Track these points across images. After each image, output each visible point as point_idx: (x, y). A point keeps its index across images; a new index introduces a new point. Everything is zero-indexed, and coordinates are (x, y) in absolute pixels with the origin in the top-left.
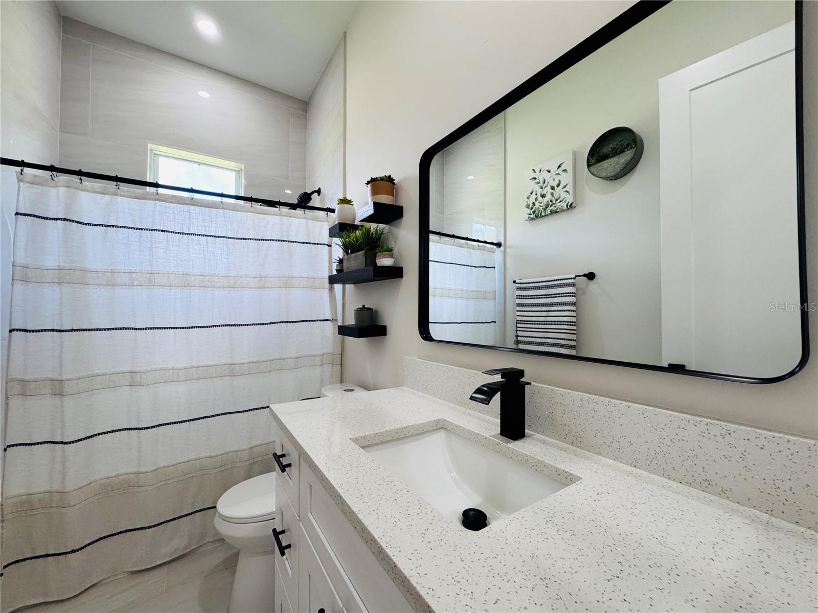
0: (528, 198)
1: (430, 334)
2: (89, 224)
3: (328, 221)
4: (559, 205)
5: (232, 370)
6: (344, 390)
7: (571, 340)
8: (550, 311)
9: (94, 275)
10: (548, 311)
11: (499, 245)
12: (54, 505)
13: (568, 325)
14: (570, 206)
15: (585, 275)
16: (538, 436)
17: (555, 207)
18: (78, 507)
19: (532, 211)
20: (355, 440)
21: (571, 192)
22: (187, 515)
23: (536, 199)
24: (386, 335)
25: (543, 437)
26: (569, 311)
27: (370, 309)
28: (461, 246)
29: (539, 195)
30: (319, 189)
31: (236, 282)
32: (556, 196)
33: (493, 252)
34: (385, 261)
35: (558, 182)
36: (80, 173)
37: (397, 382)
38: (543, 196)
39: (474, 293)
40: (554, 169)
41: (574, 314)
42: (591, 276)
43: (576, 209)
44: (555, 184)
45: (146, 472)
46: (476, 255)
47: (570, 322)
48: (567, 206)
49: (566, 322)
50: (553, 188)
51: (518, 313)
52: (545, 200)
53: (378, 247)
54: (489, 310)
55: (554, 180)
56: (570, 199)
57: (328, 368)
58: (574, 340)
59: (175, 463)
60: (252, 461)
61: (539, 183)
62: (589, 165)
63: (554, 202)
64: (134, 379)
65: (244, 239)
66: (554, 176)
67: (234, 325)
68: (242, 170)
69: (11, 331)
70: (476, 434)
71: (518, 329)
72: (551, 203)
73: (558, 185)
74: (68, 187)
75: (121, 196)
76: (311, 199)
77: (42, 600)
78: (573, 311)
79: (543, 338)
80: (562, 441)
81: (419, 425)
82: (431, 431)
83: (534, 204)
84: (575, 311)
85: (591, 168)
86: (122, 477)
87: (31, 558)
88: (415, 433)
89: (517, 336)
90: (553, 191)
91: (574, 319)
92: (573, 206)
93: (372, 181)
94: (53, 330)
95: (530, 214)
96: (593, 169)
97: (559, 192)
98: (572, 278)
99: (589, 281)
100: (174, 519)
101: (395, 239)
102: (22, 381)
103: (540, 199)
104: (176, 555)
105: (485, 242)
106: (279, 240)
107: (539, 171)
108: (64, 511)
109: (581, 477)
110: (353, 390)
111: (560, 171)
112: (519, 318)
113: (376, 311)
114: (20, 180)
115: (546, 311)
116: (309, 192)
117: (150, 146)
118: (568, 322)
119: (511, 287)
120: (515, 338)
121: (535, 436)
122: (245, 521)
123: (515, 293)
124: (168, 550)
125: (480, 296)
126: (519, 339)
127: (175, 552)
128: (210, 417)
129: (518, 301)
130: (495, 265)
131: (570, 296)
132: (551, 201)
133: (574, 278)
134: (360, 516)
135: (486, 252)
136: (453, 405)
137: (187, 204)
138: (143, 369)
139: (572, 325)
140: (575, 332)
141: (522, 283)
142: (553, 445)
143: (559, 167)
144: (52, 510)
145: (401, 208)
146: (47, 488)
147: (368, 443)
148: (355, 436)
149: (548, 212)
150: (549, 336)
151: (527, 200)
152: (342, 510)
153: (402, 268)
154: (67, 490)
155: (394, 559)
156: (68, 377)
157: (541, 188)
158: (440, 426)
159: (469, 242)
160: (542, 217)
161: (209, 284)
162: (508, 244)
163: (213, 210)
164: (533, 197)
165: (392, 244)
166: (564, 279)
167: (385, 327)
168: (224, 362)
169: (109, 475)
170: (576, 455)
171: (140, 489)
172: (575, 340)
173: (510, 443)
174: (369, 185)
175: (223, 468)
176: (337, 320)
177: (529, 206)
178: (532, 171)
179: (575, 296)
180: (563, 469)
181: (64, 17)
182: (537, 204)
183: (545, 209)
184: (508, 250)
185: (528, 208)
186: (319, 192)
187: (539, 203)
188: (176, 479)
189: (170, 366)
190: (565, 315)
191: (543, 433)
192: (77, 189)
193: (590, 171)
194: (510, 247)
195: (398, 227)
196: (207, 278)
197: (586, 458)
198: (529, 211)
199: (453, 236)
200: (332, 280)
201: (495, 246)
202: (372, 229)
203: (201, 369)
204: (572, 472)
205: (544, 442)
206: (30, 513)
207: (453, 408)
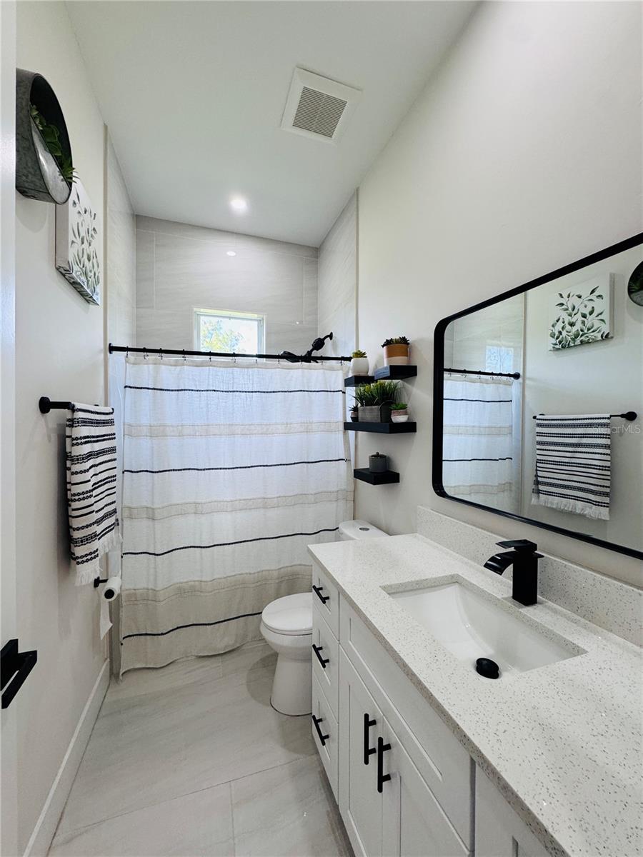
0: (553, 326)
1: (443, 489)
2: (168, 390)
3: (342, 369)
4: (591, 335)
5: (265, 504)
6: (360, 529)
7: (603, 486)
8: (577, 452)
9: (171, 428)
10: (574, 452)
11: (516, 376)
12: (150, 598)
13: (599, 469)
14: (607, 336)
15: (622, 416)
16: (550, 603)
17: (587, 337)
18: (164, 602)
19: (558, 341)
20: (384, 588)
21: (607, 321)
22: (233, 619)
23: (563, 328)
24: (399, 482)
25: (555, 606)
26: (601, 454)
27: (383, 457)
28: (473, 382)
29: (566, 323)
30: (332, 333)
31: (268, 429)
32: (588, 325)
33: (510, 385)
34: (399, 418)
35: (590, 309)
36: (160, 351)
37: (412, 530)
38: (572, 325)
39: (487, 429)
40: (586, 294)
41: (608, 458)
42: (631, 416)
43: (614, 339)
44: (587, 312)
45: (206, 582)
46: (489, 389)
47: (603, 466)
48: (602, 336)
49: (597, 466)
50: (584, 316)
51: (538, 452)
52: (574, 329)
53: (392, 403)
54: (504, 445)
55: (586, 306)
56: (606, 329)
57: (341, 503)
58: (606, 487)
59: (225, 576)
60: (280, 580)
61: (567, 309)
62: (630, 292)
63: (586, 331)
64: (197, 509)
65: (274, 392)
66: (586, 303)
67: (266, 466)
68: (263, 319)
69: (123, 472)
70: (490, 594)
71: (538, 469)
72: (581, 333)
73: (591, 313)
74: (155, 364)
75: (187, 365)
76: (324, 344)
77: (144, 666)
78: (607, 454)
79: (568, 481)
80: (574, 612)
81: (436, 579)
82: (446, 584)
83: (560, 333)
84: (609, 455)
85: (632, 296)
86: (190, 583)
87: (137, 635)
88: (433, 584)
89: (537, 476)
90: (584, 319)
91: (608, 464)
92: (610, 336)
93: (388, 343)
94: (147, 471)
95: (556, 344)
96: (636, 296)
97: (591, 320)
98: (605, 418)
99: (629, 422)
100: (225, 621)
101: (409, 395)
102: (130, 508)
103: (568, 327)
104: (227, 650)
105: (501, 374)
106: (301, 391)
107: (567, 296)
108: (157, 604)
109: (586, 650)
110: (368, 529)
111: (593, 297)
112: (539, 457)
113: (389, 458)
114: (127, 362)
115: (572, 452)
116: (322, 337)
117: (195, 309)
118: (600, 466)
119: (530, 423)
120: (535, 478)
121: (547, 604)
122: (284, 632)
123: (535, 429)
124: (222, 643)
125: (494, 431)
126: (540, 479)
127: (226, 647)
128: (249, 541)
129: (539, 439)
130: (512, 397)
131: (603, 438)
132: (582, 331)
133: (608, 418)
134: (402, 656)
135: (501, 385)
136: (466, 560)
137: (231, 367)
138: (203, 501)
139: (605, 470)
140: (609, 478)
141: (544, 420)
142: (564, 616)
143: (593, 292)
144: (149, 602)
145: (415, 367)
146: (146, 586)
147: (393, 591)
148: (384, 584)
149: (578, 342)
150: (575, 480)
151: (552, 328)
152: (385, 647)
153: (415, 423)
154: (157, 589)
155: (431, 690)
156: (158, 506)
157: (570, 315)
158: (454, 580)
159: (482, 376)
160: (569, 347)
161: (248, 432)
162: (528, 375)
163: (250, 369)
164: (560, 325)
165: (405, 400)
166: (596, 418)
167: (398, 475)
168: (259, 496)
169: (182, 581)
170: (585, 628)
171: (202, 594)
172: (609, 487)
173: (522, 608)
174: (385, 347)
175: (258, 584)
176: (350, 460)
177: (554, 335)
178: (559, 296)
179: (609, 438)
180: (571, 640)
181: (137, 215)
182: (564, 333)
183: (574, 340)
184: (527, 382)
185: (553, 337)
186: (331, 336)
187: (567, 332)
188: (226, 589)
189: (221, 499)
190: (597, 458)
191: (555, 602)
192: (160, 364)
193: (631, 298)
194: (530, 379)
195: (413, 385)
196: (247, 427)
197: (596, 633)
198: (553, 341)
199: (465, 372)
200: (347, 426)
201: (512, 378)
202: (386, 384)
203: (242, 502)
204: (579, 645)
205: (555, 612)
206: (136, 602)
207: (466, 563)
